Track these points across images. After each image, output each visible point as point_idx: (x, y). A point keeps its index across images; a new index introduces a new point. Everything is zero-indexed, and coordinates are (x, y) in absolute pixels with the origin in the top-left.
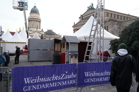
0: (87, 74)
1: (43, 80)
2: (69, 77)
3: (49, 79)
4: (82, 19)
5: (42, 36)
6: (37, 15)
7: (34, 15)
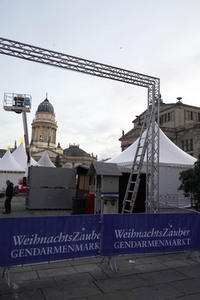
0: (119, 234)
1: (43, 240)
2: (88, 237)
3: (53, 240)
4: (140, 124)
5: (58, 157)
6: (50, 116)
7: (45, 116)
